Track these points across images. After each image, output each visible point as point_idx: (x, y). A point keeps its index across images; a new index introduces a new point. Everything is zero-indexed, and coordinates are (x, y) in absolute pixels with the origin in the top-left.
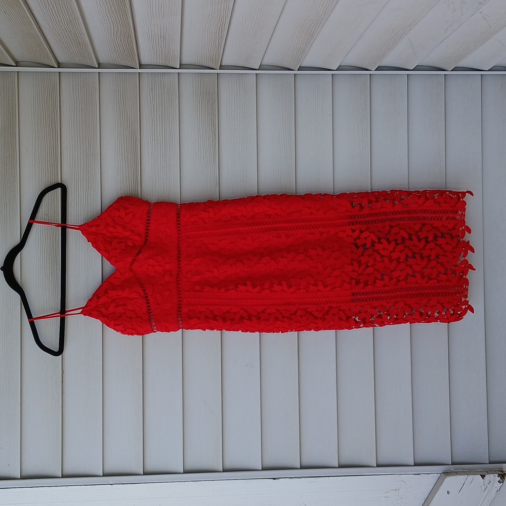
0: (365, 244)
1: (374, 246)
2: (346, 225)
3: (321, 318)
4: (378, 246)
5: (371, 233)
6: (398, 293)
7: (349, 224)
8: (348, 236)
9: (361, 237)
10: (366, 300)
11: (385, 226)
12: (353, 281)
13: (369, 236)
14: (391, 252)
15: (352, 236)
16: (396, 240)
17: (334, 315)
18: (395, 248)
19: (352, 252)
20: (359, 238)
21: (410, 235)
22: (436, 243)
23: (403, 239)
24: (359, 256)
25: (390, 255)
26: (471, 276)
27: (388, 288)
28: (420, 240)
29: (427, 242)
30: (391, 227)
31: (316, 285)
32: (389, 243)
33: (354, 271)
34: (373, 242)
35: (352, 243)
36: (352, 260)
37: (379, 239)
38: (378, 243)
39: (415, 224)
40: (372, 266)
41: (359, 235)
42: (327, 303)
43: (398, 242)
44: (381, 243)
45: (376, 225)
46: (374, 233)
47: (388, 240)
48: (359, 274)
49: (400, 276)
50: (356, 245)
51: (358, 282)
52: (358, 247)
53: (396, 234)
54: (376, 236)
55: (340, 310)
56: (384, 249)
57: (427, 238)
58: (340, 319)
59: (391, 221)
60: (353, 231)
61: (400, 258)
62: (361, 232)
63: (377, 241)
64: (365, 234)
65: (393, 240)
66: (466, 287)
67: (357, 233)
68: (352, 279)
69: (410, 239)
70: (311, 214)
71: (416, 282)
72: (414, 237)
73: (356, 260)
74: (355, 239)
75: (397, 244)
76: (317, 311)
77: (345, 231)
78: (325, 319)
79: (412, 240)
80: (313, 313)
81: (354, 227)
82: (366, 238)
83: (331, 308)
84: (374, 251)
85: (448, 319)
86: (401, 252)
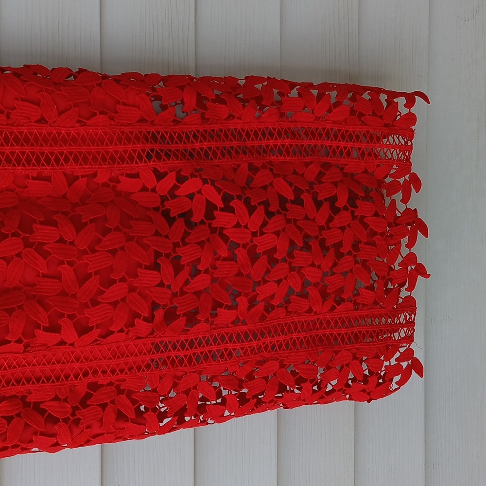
0: (190, 212)
1: (214, 218)
2: (140, 158)
3: (66, 420)
4: (222, 219)
5: (205, 182)
6: (268, 340)
7: (149, 156)
8: (144, 189)
9: (178, 192)
10: (190, 360)
11: (239, 166)
12: (159, 314)
13: (199, 192)
14: (254, 234)
15: (154, 190)
16: (266, 204)
17: (104, 406)
18: (265, 224)
19: (157, 233)
20: (174, 196)
21: (297, 192)
22: (352, 212)
23: (283, 200)
24: (176, 245)
25: (251, 241)
26: (421, 290)
27: (245, 328)
28: (318, 204)
29: (336, 210)
30: (254, 169)
31: (54, 328)
32: (251, 210)
33: (161, 284)
34: (210, 207)
35: (156, 209)
36: (158, 254)
37: (226, 199)
38: (222, 210)
39: (307, 165)
40: (206, 271)
41: (175, 187)
42: (86, 374)
43: (271, 209)
44: (232, 210)
45: (216, 162)
46: (213, 184)
47: (247, 202)
48: (175, 295)
49: (272, 297)
50: (166, 214)
51: (170, 316)
52: (171, 221)
53: (265, 188)
54: (219, 190)
55: (120, 391)
56: (238, 225)
57: (333, 200)
58: (120, 416)
59: (252, 154)
60: (159, 176)
61: (274, 250)
62: (181, 179)
63: (220, 205)
64: (192, 185)
65: (259, 204)
66: (411, 318)
67: (170, 181)
68: (154, 306)
69: (298, 201)
70: (42, 120)
71: (310, 311)
72: (306, 197)
73: (167, 256)
74: (164, 199)
75: (270, 214)
76: (56, 398)
77: (136, 176)
78: (77, 422)
79: (302, 205)
80: (42, 406)
81: (161, 166)
82: (191, 196)
83: (94, 386)
84: (213, 230)
85: (369, 394)
86: (277, 233)
